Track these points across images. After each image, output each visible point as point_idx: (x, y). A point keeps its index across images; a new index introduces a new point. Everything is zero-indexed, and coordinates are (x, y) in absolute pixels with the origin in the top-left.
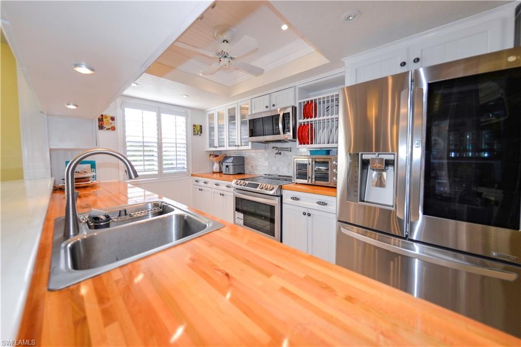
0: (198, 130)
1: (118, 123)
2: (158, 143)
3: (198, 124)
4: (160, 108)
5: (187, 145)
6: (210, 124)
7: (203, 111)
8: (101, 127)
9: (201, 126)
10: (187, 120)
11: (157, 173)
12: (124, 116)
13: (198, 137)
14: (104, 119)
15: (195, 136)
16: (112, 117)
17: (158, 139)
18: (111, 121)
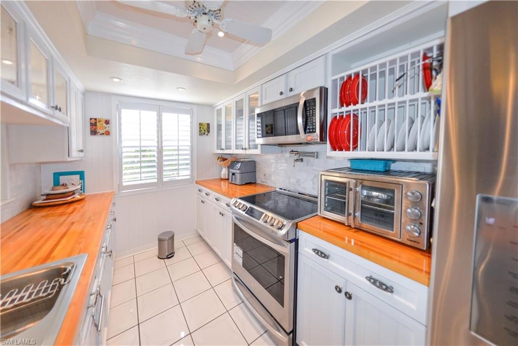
0: (204, 129)
1: (113, 128)
2: (158, 147)
3: (205, 122)
4: (160, 106)
5: (192, 147)
6: (218, 121)
7: (211, 106)
8: (94, 132)
9: (208, 125)
10: (192, 118)
11: (156, 180)
12: (120, 118)
13: (204, 137)
14: (98, 124)
15: (200, 136)
16: (106, 121)
17: (158, 142)
18: (105, 125)
